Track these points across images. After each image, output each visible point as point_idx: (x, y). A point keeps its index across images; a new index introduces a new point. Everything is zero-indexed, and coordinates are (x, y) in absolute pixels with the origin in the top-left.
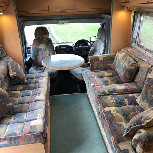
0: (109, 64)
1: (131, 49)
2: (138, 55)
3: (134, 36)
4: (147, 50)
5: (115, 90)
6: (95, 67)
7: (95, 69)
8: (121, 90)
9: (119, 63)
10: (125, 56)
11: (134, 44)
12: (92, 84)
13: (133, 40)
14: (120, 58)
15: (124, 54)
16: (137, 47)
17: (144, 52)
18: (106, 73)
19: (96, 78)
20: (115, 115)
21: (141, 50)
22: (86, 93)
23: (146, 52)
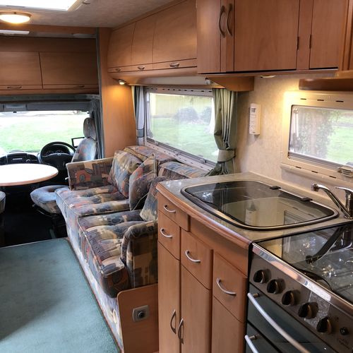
0: (104, 176)
1: (138, 147)
2: (146, 153)
3: (141, 126)
4: (159, 144)
5: (109, 208)
6: (78, 181)
7: (78, 185)
8: (118, 206)
9: (118, 168)
10: (125, 156)
11: (142, 138)
12: (71, 206)
13: (139, 133)
14: (119, 160)
15: (125, 153)
16: (147, 144)
17: (156, 148)
18: (98, 190)
19: (79, 197)
20: (102, 233)
21: (152, 146)
22: (67, 238)
23: (157, 147)
